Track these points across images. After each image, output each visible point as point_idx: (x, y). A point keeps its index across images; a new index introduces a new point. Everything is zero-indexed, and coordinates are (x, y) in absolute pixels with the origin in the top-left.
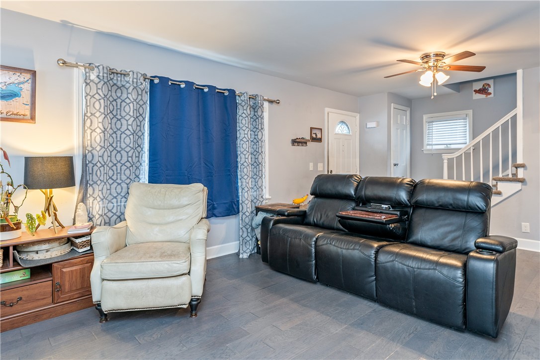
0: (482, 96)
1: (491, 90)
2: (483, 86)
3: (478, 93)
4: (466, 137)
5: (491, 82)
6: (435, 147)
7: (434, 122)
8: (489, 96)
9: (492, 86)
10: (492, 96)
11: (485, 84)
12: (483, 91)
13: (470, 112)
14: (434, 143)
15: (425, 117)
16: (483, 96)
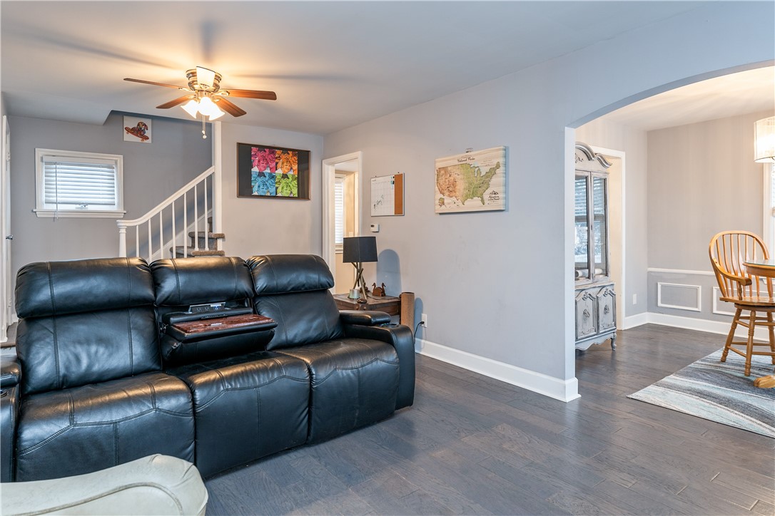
0: (136, 139)
1: (148, 133)
2: (138, 125)
3: (132, 133)
4: (114, 195)
5: (148, 122)
6: (61, 207)
7: (59, 164)
8: (145, 141)
9: (150, 128)
10: (149, 141)
11: (141, 123)
12: (138, 131)
13: (120, 159)
14: (60, 199)
15: (40, 152)
16: (138, 140)
